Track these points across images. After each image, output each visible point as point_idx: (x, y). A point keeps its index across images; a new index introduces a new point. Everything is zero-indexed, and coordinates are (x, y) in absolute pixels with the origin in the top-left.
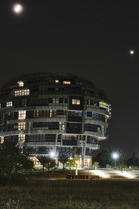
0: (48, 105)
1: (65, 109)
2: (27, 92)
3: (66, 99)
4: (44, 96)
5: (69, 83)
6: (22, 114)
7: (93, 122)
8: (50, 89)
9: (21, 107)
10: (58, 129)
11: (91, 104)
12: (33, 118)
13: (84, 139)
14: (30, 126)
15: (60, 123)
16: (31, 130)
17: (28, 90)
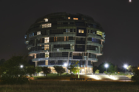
0: (63, 34)
1: (74, 36)
2: (50, 25)
3: (75, 30)
4: (60, 28)
5: (77, 19)
6: (47, 40)
7: (92, 44)
8: (64, 23)
9: (46, 35)
10: (70, 49)
11: (91, 33)
12: (53, 42)
13: (87, 55)
14: (52, 47)
15: (71, 45)
16: (53, 49)
17: (51, 24)
